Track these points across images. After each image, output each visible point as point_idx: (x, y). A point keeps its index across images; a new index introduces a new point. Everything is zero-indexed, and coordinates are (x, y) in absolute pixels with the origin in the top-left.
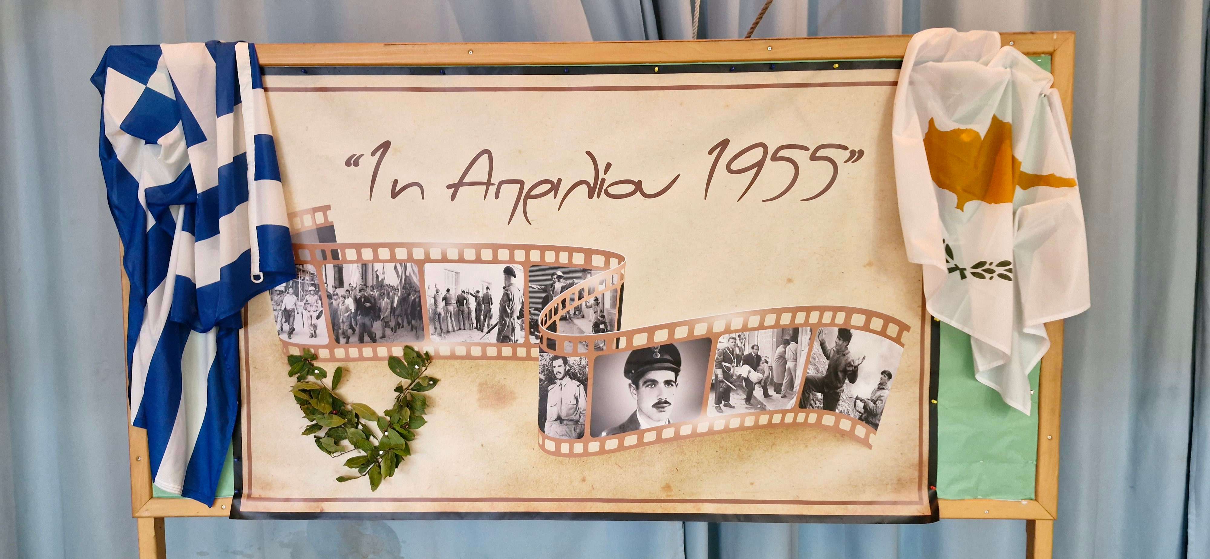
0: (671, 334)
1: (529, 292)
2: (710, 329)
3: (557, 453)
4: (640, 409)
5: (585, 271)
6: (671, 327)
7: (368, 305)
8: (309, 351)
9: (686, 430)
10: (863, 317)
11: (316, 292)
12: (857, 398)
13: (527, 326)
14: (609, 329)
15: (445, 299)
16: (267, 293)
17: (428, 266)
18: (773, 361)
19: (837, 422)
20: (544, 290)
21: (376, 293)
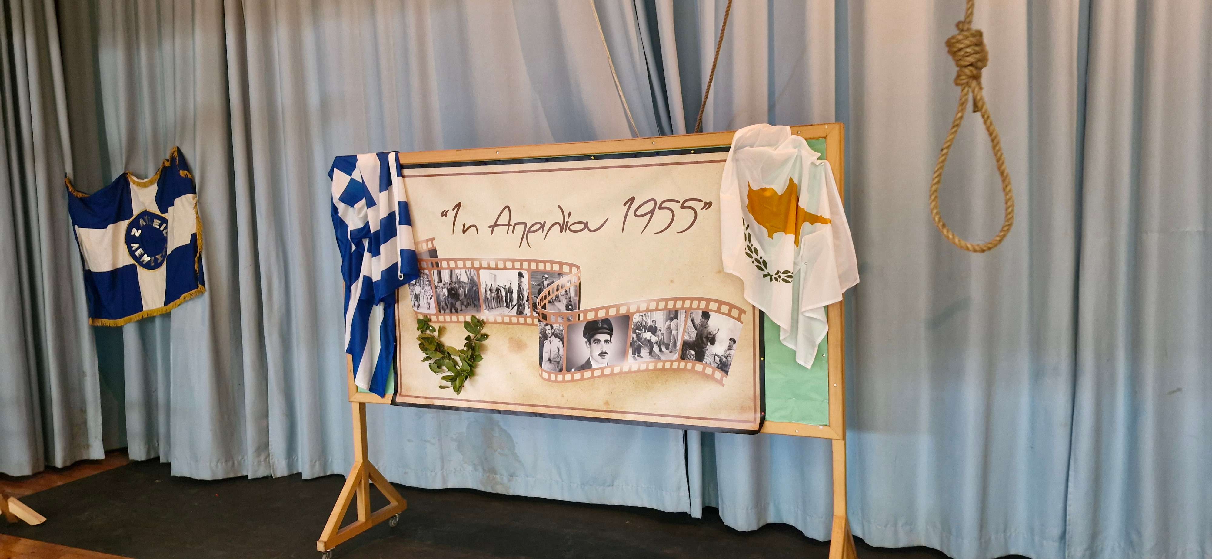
0: (607, 312)
1: (530, 286)
2: (628, 310)
3: (549, 380)
4: (592, 356)
5: (560, 275)
6: (607, 308)
7: (453, 292)
8: (427, 317)
9: (617, 370)
10: (716, 305)
11: (430, 285)
12: (716, 355)
13: (531, 306)
14: (574, 308)
15: (490, 290)
16: (407, 285)
17: (481, 271)
18: (664, 330)
19: (704, 369)
20: (539, 285)
21: (457, 286)
